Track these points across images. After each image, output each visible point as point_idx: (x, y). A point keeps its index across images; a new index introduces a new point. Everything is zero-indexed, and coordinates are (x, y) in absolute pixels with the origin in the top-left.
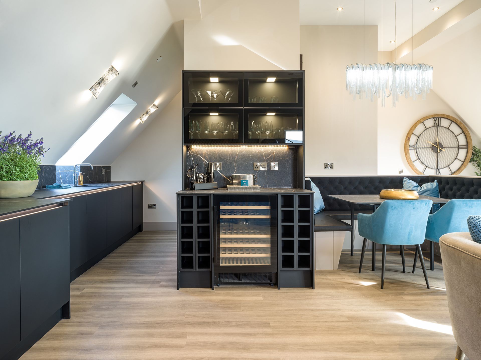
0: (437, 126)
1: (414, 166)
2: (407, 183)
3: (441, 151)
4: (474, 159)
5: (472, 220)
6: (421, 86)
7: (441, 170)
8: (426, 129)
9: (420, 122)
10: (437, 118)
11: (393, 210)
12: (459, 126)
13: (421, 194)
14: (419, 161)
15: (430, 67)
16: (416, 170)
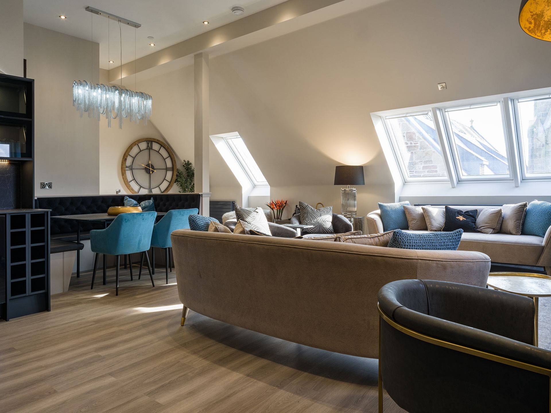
0: (149, 149)
1: (130, 186)
2: (128, 201)
3: (153, 172)
4: (178, 180)
5: (192, 217)
6: (143, 112)
7: (153, 190)
8: (141, 151)
9: (136, 145)
10: (150, 141)
11: (126, 222)
12: (167, 150)
13: (143, 209)
14: (134, 181)
15: (150, 97)
16: (132, 190)
